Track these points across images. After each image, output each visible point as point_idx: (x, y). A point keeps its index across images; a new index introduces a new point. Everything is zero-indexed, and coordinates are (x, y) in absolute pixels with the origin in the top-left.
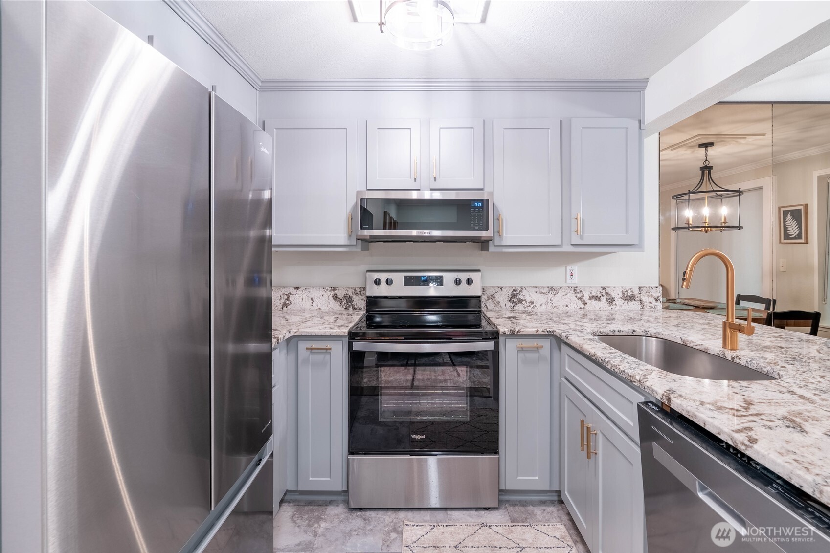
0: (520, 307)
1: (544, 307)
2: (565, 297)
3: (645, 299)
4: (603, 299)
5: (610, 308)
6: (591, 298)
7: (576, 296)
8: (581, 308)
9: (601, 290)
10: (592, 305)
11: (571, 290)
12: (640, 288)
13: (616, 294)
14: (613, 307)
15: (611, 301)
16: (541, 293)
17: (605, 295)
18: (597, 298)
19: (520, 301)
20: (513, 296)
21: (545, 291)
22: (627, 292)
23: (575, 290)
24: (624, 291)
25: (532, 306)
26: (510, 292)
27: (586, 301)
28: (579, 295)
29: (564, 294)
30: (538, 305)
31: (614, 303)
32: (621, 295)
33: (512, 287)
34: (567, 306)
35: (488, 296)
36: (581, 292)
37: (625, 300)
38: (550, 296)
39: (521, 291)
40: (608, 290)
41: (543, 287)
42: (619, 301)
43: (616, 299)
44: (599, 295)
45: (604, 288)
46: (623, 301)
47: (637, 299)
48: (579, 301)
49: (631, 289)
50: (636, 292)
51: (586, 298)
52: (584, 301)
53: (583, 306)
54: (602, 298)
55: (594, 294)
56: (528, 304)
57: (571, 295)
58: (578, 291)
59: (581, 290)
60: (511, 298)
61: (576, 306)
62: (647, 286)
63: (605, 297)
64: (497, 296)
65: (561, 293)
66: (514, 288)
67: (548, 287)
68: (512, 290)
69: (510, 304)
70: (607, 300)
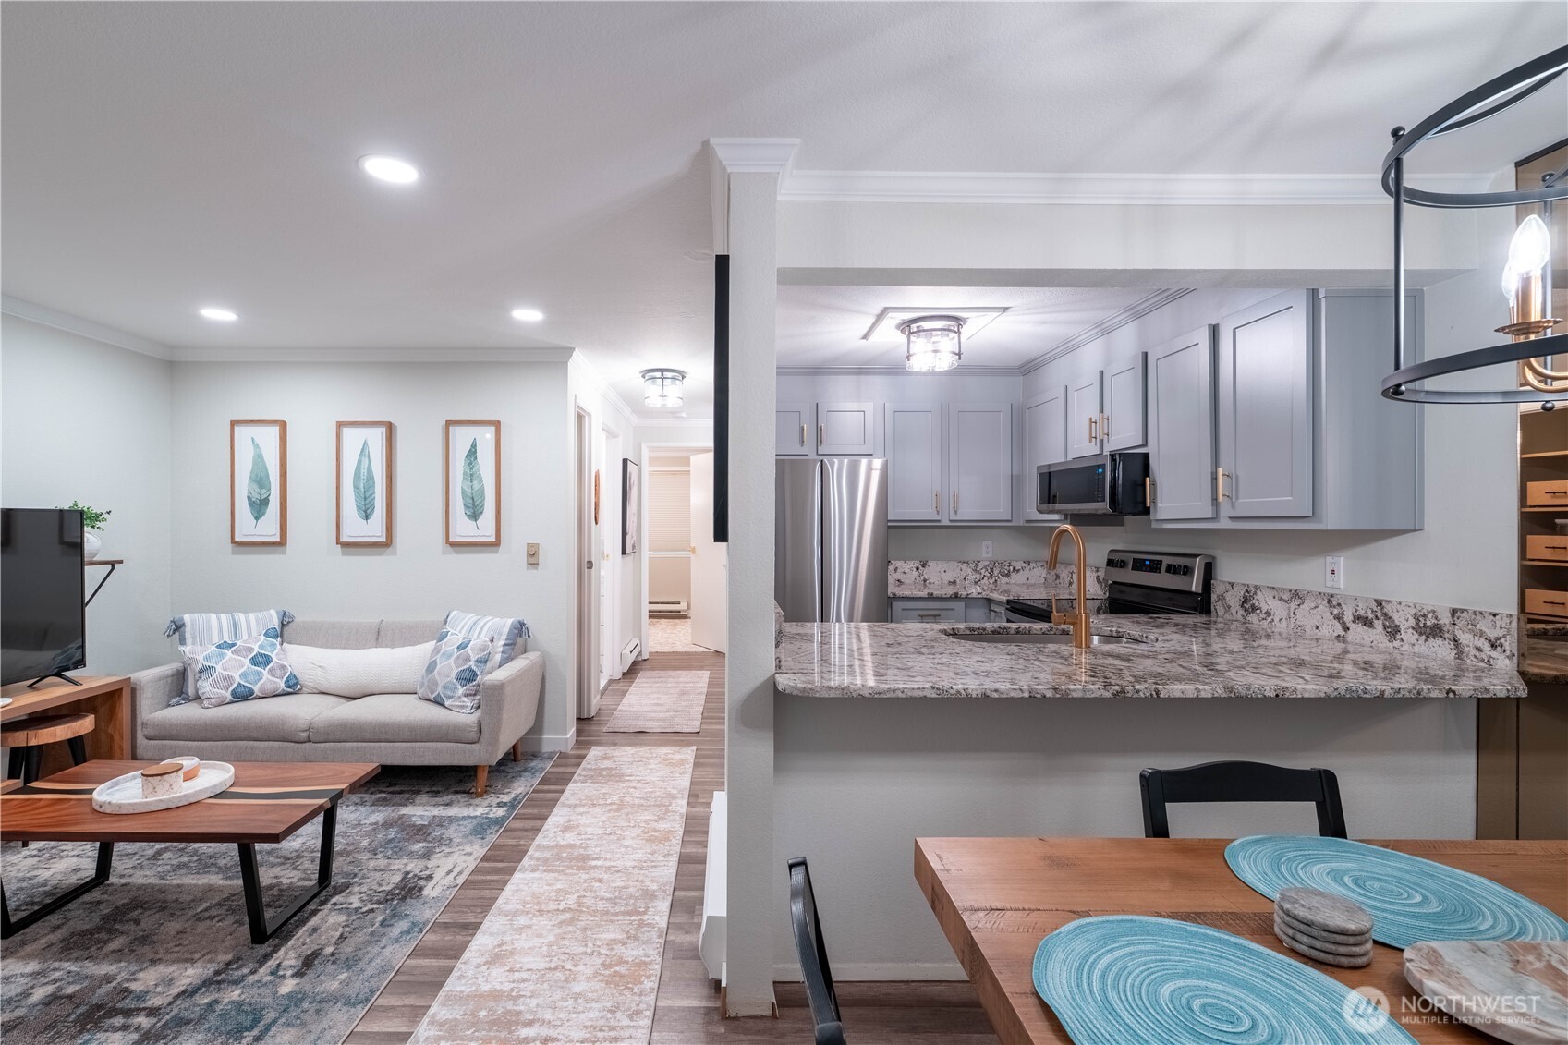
0: (1253, 618)
1: (1284, 623)
2: (1315, 611)
3: (1465, 638)
4: (1378, 624)
5: (1391, 645)
6: (1357, 619)
7: (1331, 613)
8: (1339, 636)
9: (1374, 605)
10: (1357, 632)
11: (1324, 600)
12: (1454, 611)
13: (1404, 619)
14: (1397, 643)
15: (1393, 631)
16: (1281, 599)
17: (1378, 615)
18: (1367, 622)
19: (1254, 608)
20: (1245, 600)
21: (1286, 596)
22: (1424, 616)
23: (1329, 601)
24: (1419, 613)
25: (1269, 619)
26: (1242, 593)
27: (1348, 625)
28: (1336, 611)
29: (1313, 605)
30: (1277, 620)
31: (1398, 636)
32: (1412, 622)
33: (1244, 585)
34: (1317, 628)
35: (1218, 596)
36: (1339, 605)
37: (1421, 634)
38: (1293, 606)
39: (1255, 593)
40: (1388, 608)
41: (1283, 590)
42: (1408, 635)
43: (1402, 628)
44: (1371, 616)
45: (1379, 603)
46: (1416, 636)
47: (1446, 635)
48: (1336, 622)
49: (1434, 612)
50: (1445, 619)
51: (1348, 618)
52: (1344, 623)
53: (1342, 633)
54: (1376, 622)
55: (1361, 613)
56: (1264, 616)
57: (1323, 608)
58: (1334, 603)
59: (1339, 601)
60: (1243, 602)
61: (1331, 631)
62: (1472, 608)
63: (1380, 622)
64: (1228, 596)
65: (1308, 605)
66: (1246, 587)
67: (1290, 591)
68: (1244, 590)
69: (1241, 612)
70: (1385, 627)
